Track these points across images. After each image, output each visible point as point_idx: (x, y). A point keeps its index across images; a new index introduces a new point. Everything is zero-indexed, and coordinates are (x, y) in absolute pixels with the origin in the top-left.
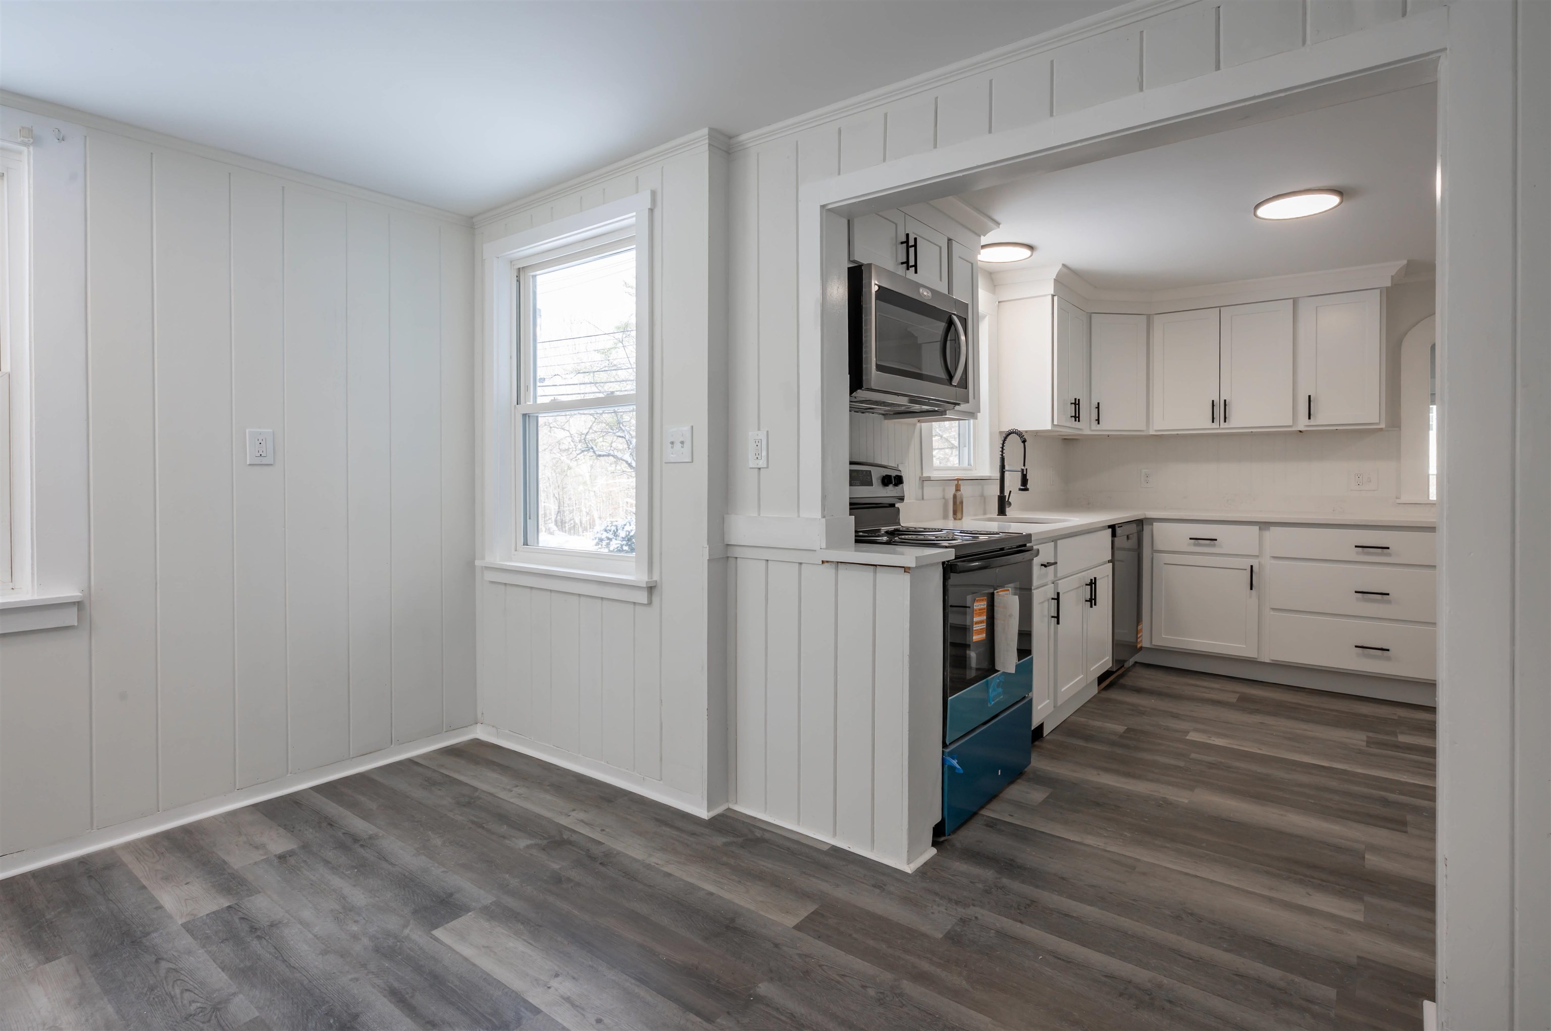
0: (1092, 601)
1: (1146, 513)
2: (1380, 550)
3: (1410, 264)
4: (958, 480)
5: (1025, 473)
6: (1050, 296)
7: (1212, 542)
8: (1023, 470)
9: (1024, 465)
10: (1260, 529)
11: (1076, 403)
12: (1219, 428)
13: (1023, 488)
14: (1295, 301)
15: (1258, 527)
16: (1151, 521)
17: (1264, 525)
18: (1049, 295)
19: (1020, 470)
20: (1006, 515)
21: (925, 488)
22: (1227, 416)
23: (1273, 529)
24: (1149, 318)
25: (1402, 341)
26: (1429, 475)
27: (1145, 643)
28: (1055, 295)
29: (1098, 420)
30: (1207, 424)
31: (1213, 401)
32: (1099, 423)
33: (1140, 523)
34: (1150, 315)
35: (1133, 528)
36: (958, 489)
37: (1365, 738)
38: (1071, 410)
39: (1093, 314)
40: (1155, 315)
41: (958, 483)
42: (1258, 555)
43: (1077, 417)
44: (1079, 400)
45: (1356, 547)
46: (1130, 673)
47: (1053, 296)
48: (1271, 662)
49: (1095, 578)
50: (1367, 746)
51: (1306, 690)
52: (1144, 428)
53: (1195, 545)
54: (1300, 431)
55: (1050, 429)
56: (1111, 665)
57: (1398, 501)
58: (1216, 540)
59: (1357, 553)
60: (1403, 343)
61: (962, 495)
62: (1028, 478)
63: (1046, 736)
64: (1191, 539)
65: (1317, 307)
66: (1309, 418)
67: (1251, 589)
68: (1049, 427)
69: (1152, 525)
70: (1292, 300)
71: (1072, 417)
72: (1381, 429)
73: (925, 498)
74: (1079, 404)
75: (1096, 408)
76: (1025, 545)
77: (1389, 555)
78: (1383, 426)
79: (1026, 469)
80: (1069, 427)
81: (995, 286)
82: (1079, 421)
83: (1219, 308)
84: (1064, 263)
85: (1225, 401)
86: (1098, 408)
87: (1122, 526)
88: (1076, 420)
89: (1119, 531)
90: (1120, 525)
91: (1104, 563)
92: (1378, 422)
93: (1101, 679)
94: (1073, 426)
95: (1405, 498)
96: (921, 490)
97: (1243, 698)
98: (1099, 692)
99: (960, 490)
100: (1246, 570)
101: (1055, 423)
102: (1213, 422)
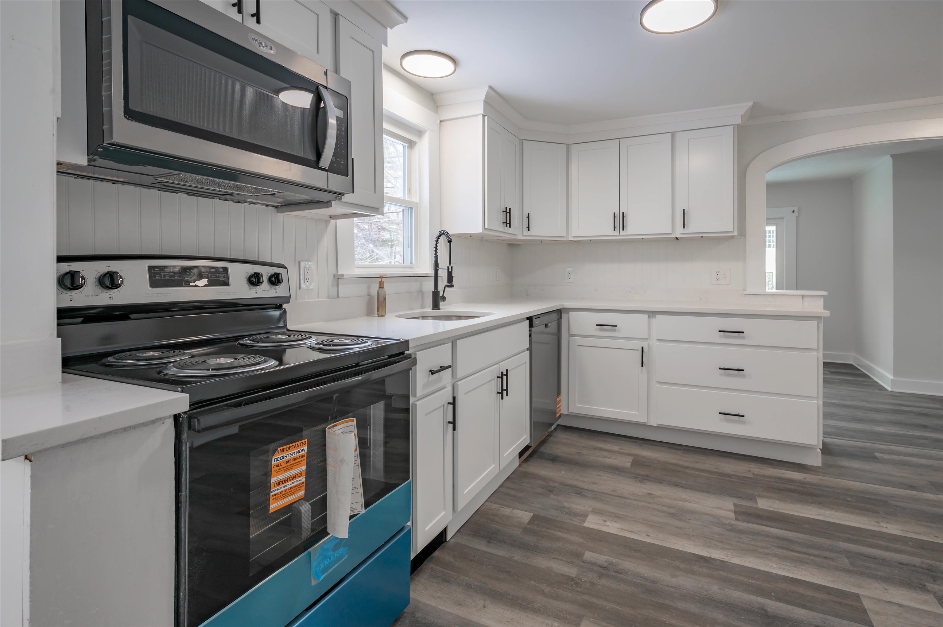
0: (503, 392)
1: (564, 304)
2: (737, 334)
3: (755, 106)
4: (381, 277)
5: (450, 270)
6: (481, 116)
7: (613, 327)
8: (448, 268)
9: (450, 263)
10: (649, 317)
11: (507, 212)
12: (619, 235)
13: (449, 284)
14: (673, 134)
15: (647, 315)
16: (568, 310)
17: (651, 314)
18: (480, 114)
19: (446, 268)
20: (439, 309)
21: (340, 286)
22: (624, 226)
23: (660, 318)
24: (568, 146)
25: (746, 170)
26: (765, 273)
27: (564, 411)
28: (486, 116)
29: (528, 227)
30: (610, 231)
31: (614, 213)
32: (529, 230)
33: (559, 312)
34: (569, 145)
35: (555, 316)
36: (381, 286)
37: (732, 507)
38: (502, 217)
39: (524, 141)
40: (572, 145)
41: (381, 281)
42: (647, 338)
43: (507, 223)
44: (510, 209)
45: (720, 331)
46: (551, 439)
47: (484, 116)
48: (657, 426)
49: (507, 370)
50: (736, 519)
51: (683, 447)
52: (564, 235)
53: (601, 330)
54: (677, 238)
55: (482, 232)
56: (529, 442)
57: (745, 293)
58: (616, 326)
59: (721, 336)
60: (747, 171)
61: (385, 292)
62: (453, 275)
63: (449, 540)
64: (597, 325)
65: (688, 140)
66: (684, 227)
67: (642, 366)
68: (480, 230)
69: (569, 313)
70: (671, 134)
71: (503, 223)
72: (733, 237)
73: (340, 296)
74: (510, 213)
75: (527, 217)
76: (403, 353)
77: (744, 338)
78: (735, 234)
79: (452, 267)
80: (502, 232)
81: (437, 106)
82: (510, 227)
83: (618, 140)
84: (490, 85)
85: (623, 213)
86: (528, 217)
87: (539, 317)
88: (506, 226)
89: (536, 322)
90: (538, 316)
91: (523, 351)
92: (733, 231)
93: (521, 454)
94: (506, 231)
95: (749, 291)
96: (336, 289)
97: (637, 462)
98: (520, 465)
99: (383, 287)
100: (638, 350)
101: (486, 227)
102: (614, 230)
